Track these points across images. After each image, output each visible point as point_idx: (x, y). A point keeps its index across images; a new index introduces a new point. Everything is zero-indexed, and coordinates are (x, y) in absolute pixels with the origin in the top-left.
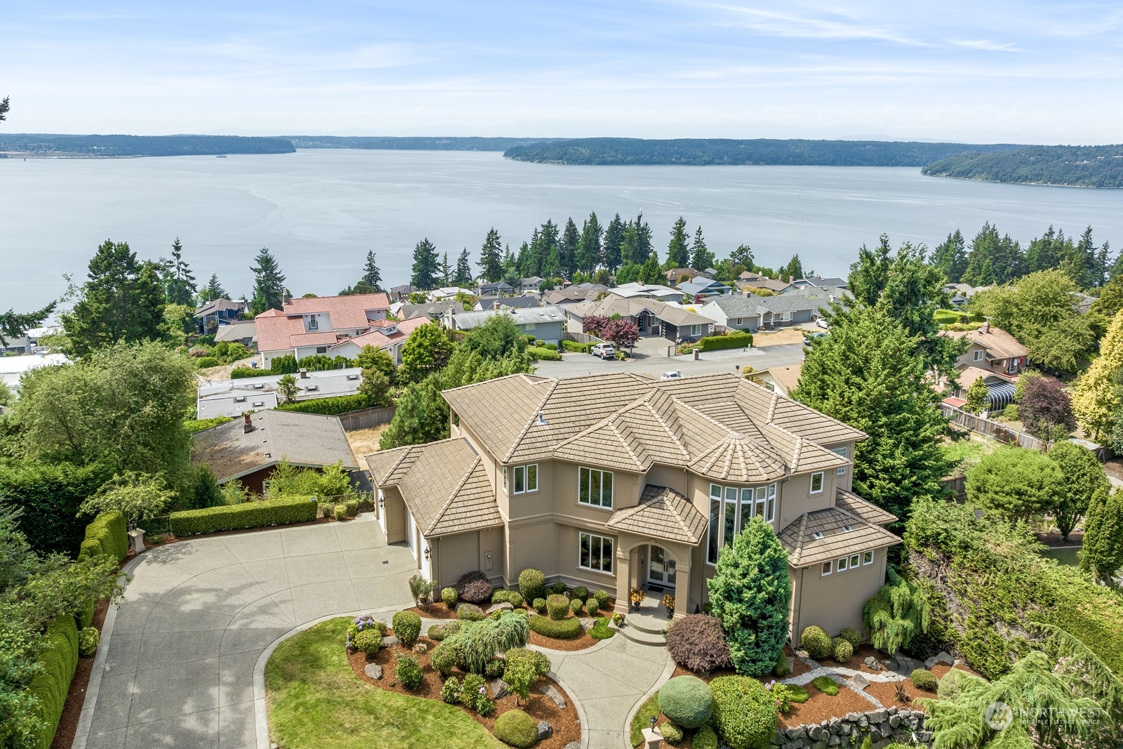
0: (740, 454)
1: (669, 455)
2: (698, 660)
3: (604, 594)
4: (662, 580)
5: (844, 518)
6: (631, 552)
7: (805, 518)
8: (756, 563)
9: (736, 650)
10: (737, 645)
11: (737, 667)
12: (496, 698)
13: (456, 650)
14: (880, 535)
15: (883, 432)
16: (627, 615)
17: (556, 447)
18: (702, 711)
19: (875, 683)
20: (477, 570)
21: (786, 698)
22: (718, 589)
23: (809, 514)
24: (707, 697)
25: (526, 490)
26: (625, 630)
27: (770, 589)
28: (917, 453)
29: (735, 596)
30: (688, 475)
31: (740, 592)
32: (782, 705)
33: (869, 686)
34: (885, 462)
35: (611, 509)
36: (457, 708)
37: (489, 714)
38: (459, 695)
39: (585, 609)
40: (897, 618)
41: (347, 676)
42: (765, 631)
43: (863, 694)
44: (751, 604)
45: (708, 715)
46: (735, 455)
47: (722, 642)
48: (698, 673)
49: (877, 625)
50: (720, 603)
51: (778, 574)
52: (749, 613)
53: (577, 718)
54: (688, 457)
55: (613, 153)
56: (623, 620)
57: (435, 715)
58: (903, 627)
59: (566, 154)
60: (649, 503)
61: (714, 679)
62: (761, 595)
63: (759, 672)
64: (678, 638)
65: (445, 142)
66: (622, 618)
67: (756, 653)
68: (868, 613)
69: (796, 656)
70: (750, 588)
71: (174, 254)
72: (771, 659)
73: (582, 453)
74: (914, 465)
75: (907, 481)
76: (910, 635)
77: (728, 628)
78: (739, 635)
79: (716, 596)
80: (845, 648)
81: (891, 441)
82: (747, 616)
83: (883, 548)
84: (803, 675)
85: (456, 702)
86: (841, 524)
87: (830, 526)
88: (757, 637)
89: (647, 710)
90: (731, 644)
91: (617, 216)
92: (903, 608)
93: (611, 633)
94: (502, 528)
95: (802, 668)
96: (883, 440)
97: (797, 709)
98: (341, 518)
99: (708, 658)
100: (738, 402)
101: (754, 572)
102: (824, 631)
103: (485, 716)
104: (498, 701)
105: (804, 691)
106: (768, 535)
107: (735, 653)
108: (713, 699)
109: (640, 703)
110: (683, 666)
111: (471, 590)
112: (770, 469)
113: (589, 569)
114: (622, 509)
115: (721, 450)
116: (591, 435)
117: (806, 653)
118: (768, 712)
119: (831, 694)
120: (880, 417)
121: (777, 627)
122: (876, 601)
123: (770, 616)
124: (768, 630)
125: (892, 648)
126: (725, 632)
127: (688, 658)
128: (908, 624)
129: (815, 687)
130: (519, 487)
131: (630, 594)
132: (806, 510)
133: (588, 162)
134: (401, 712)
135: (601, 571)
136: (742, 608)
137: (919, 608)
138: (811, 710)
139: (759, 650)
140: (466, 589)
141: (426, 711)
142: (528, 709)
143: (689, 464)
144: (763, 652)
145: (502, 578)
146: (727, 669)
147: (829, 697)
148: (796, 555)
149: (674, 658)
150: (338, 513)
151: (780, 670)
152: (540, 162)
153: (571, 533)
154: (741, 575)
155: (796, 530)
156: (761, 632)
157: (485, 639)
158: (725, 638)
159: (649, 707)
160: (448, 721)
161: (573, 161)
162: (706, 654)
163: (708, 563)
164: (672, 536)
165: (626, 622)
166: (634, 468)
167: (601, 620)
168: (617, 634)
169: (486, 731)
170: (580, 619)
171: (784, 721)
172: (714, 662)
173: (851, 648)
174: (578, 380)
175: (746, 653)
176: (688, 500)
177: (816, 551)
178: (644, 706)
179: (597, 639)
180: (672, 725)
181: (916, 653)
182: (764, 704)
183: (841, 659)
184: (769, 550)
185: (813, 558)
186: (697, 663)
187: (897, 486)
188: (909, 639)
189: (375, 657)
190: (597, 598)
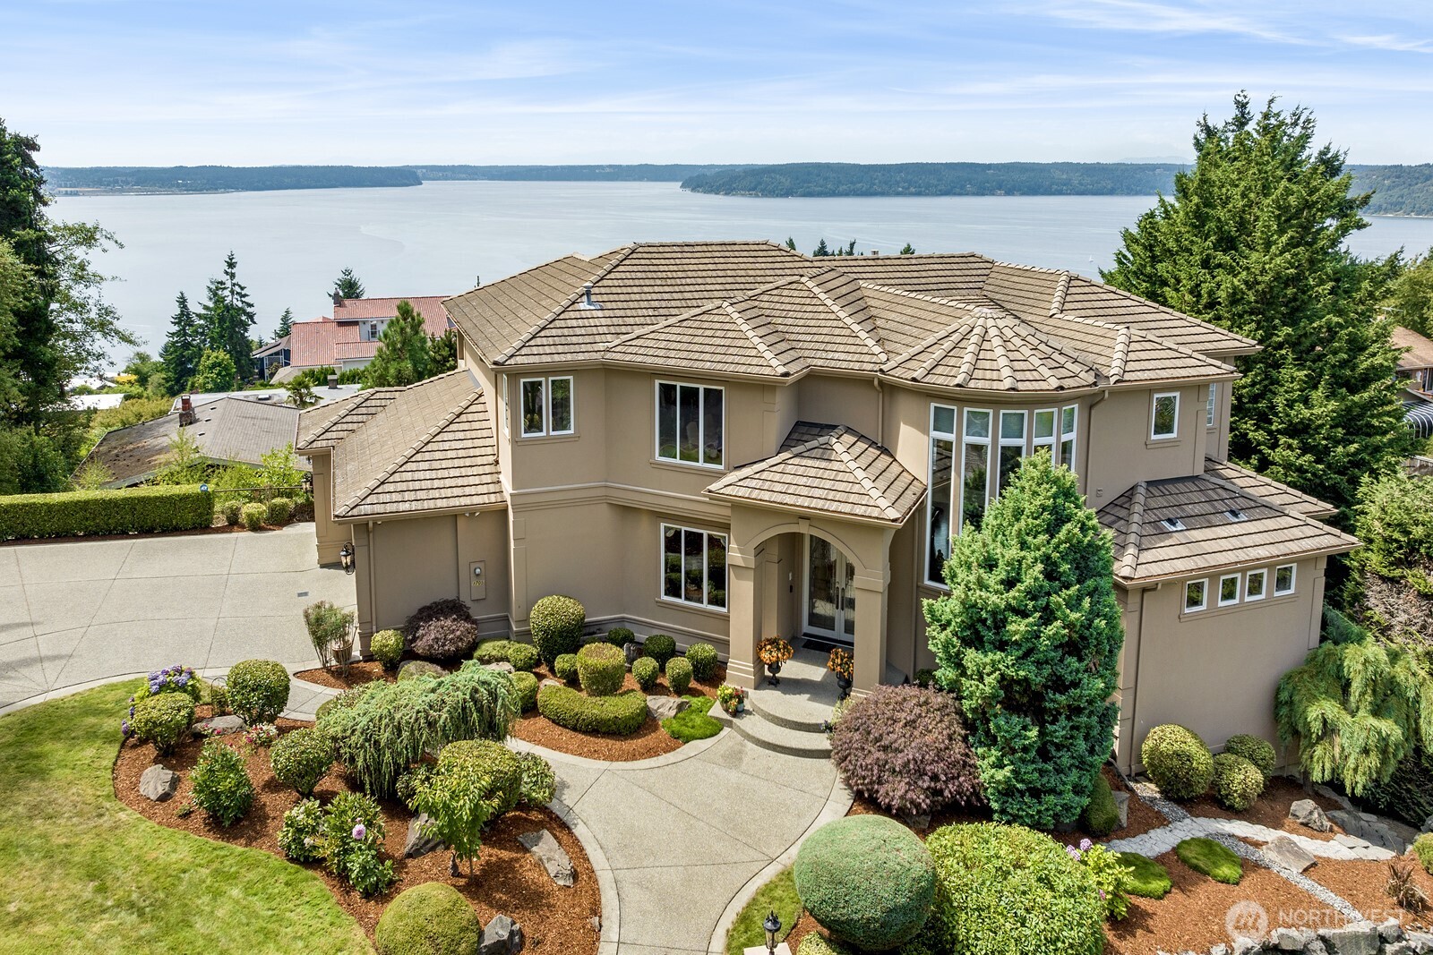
0: (997, 341)
1: (843, 356)
2: (902, 787)
3: (708, 650)
4: (833, 629)
5: (1224, 494)
6: (760, 550)
7: (1142, 490)
8: (1038, 554)
9: (993, 766)
10: (995, 753)
11: (995, 806)
12: (410, 855)
13: (334, 739)
14: (1309, 531)
15: (1284, 357)
16: (751, 692)
17: (610, 345)
18: (903, 907)
19: (1328, 860)
20: (451, 596)
21: (1119, 883)
22: (949, 623)
23: (1149, 483)
24: (918, 869)
25: (547, 430)
26: (744, 723)
27: (1074, 616)
28: (1356, 398)
29: (989, 635)
30: (887, 389)
31: (1000, 624)
32: (1111, 902)
33: (1314, 865)
34: (1293, 413)
35: (721, 467)
36: (310, 873)
37: (379, 892)
38: (319, 842)
39: (665, 681)
40: (1361, 713)
41: (90, 791)
42: (1063, 721)
43: (1306, 884)
44: (1028, 652)
45: (919, 917)
46: (986, 345)
47: (959, 748)
48: (901, 815)
49: (1316, 727)
50: (953, 651)
51: (1090, 583)
52: (1022, 673)
53: (595, 910)
54: (883, 357)
55: (821, 182)
56: (741, 701)
57: (248, 889)
58: (1379, 733)
59: (760, 183)
60: (800, 449)
61: (940, 830)
62: (1050, 630)
63: (1048, 820)
64: (857, 736)
65: (608, 170)
66: (740, 697)
67: (1042, 772)
68: (1290, 703)
69: (1131, 790)
70: (1024, 614)
71: (227, 273)
72: (1078, 790)
73: (662, 353)
74: (1352, 423)
75: (1340, 449)
76: (1395, 756)
77: (974, 710)
78: (998, 727)
79: (943, 636)
80: (1247, 777)
81: (1302, 374)
82: (1018, 682)
83: (1316, 559)
84: (1152, 833)
85: (308, 860)
86: (1220, 506)
87: (1197, 509)
88: (1042, 734)
89: (773, 899)
90: (980, 751)
91: (822, 243)
92: (1374, 691)
93: (714, 728)
94: (505, 511)
95: (1147, 819)
96: (1285, 373)
97: (1145, 915)
98: (255, 526)
99: (926, 783)
100: (990, 295)
101: (1033, 575)
102: (1195, 736)
103: (367, 895)
104: (411, 863)
105: (1159, 869)
106: (1067, 494)
107: (990, 771)
108: (935, 875)
109: (759, 882)
110: (867, 800)
111: (430, 635)
112: (1063, 372)
113: (681, 601)
114: (744, 466)
115: (956, 337)
116: (685, 324)
117: (1152, 786)
118: (1081, 914)
119: (1225, 881)
120: (1275, 328)
121: (1091, 713)
122: (1306, 676)
123: (1076, 684)
124: (1068, 718)
125: (1356, 781)
126: (966, 724)
127: (880, 783)
128: (1390, 728)
129: (1185, 861)
130: (533, 426)
131: (759, 647)
132: (1141, 478)
133: (787, 193)
134: (170, 878)
135: (705, 606)
136: (1005, 661)
137: (1411, 694)
138: (1181, 919)
139: (1049, 767)
140: (421, 632)
141: (231, 878)
142: (476, 886)
143: (885, 367)
144: (1059, 771)
145: (506, 619)
146: (973, 809)
147: (1223, 887)
148: (1128, 559)
149: (847, 781)
150: (249, 515)
151: (1097, 819)
152: (726, 194)
153: (644, 524)
154: (1002, 582)
155: (1123, 513)
156: (1053, 723)
157: (398, 716)
158: (965, 739)
159: (778, 893)
160: (274, 904)
161: (770, 192)
162: (921, 773)
163: (927, 582)
164: (846, 508)
165: (747, 705)
166: (767, 371)
167: (696, 702)
168: (726, 730)
169: (359, 933)
170: (649, 698)
171: (1116, 943)
172: (940, 792)
173: (1260, 777)
174: (676, 249)
175: (1016, 772)
176: (885, 451)
177: (1171, 552)
178: (767, 890)
179: (680, 738)
180: (829, 941)
181: (1390, 805)
182: (1069, 893)
183: (1238, 802)
184: (1068, 526)
185: (1167, 567)
186: (900, 793)
187: (1318, 461)
188: (1392, 767)
189: (173, 755)
190: (691, 658)
